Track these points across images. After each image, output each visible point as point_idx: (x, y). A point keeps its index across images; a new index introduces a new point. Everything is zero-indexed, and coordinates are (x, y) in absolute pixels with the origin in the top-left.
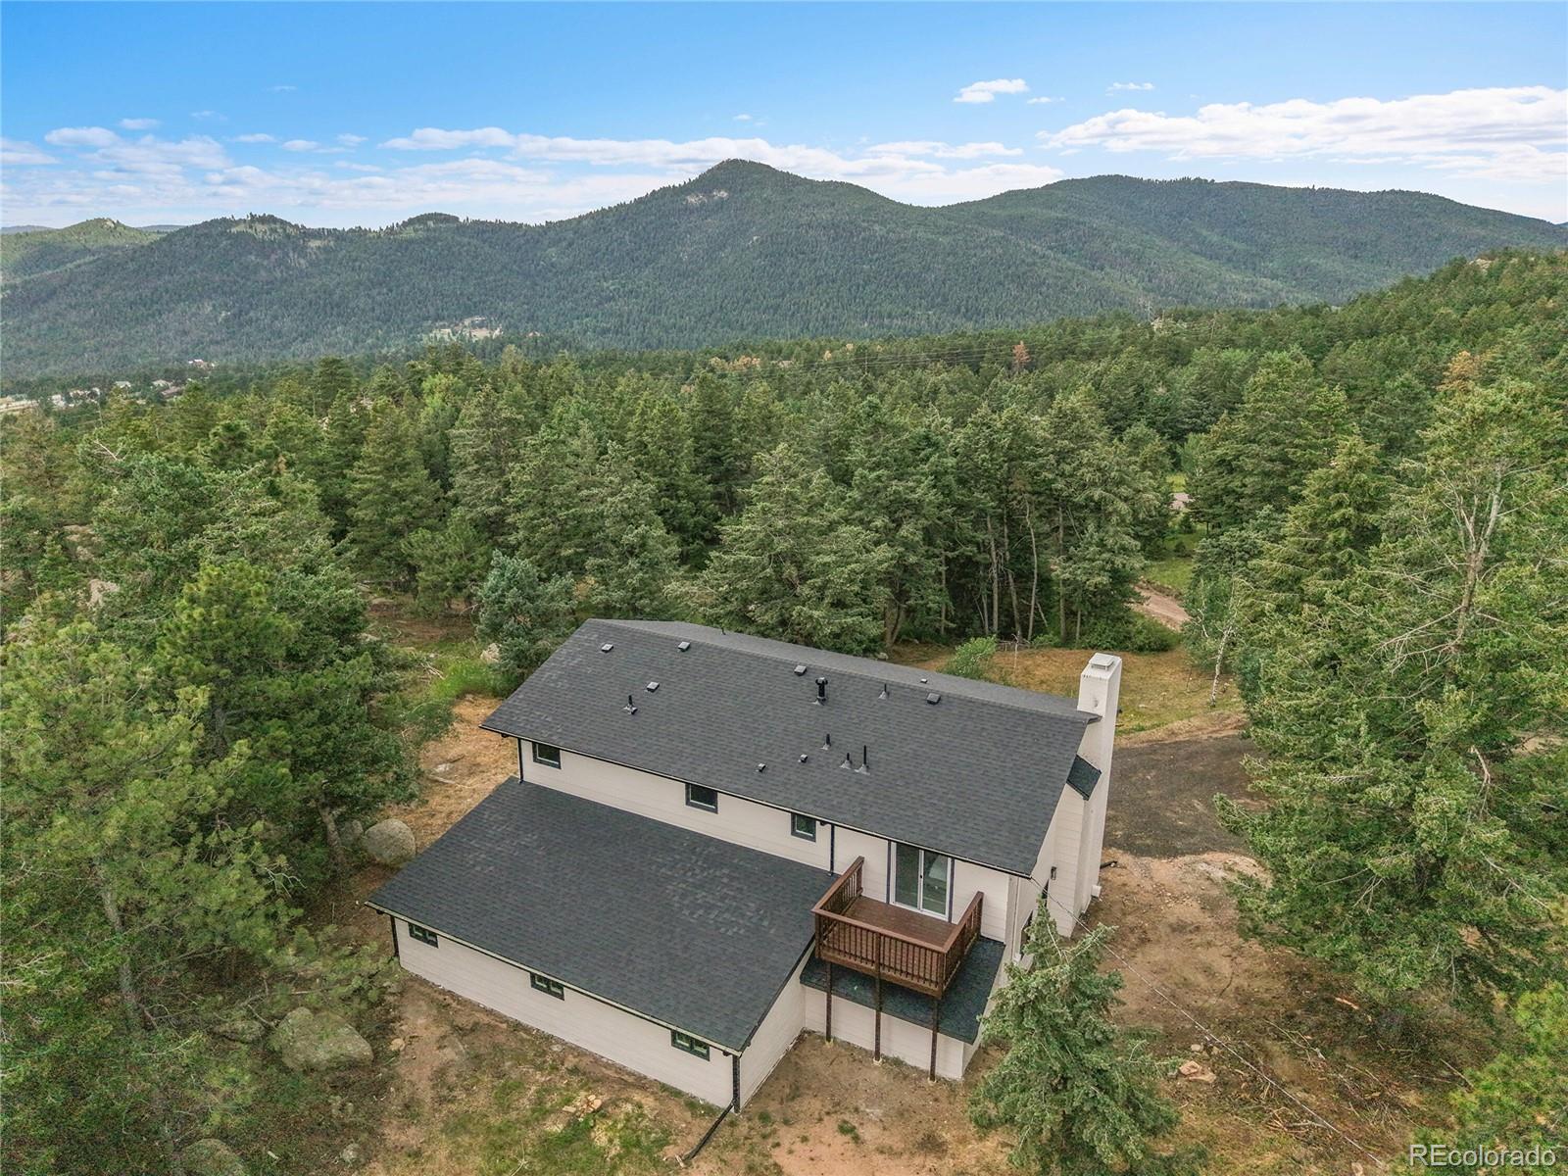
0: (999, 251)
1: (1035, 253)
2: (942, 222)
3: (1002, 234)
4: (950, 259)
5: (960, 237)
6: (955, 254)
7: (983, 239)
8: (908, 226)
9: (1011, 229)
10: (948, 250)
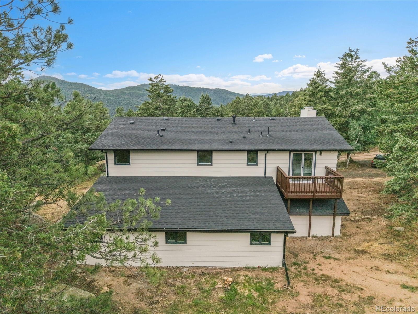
0: (128, 101)
1: (138, 102)
2: (111, 94)
3: (128, 97)
4: (115, 103)
5: (116, 98)
6: (116, 102)
7: (123, 98)
8: (101, 95)
9: (130, 96)
10: (114, 101)
